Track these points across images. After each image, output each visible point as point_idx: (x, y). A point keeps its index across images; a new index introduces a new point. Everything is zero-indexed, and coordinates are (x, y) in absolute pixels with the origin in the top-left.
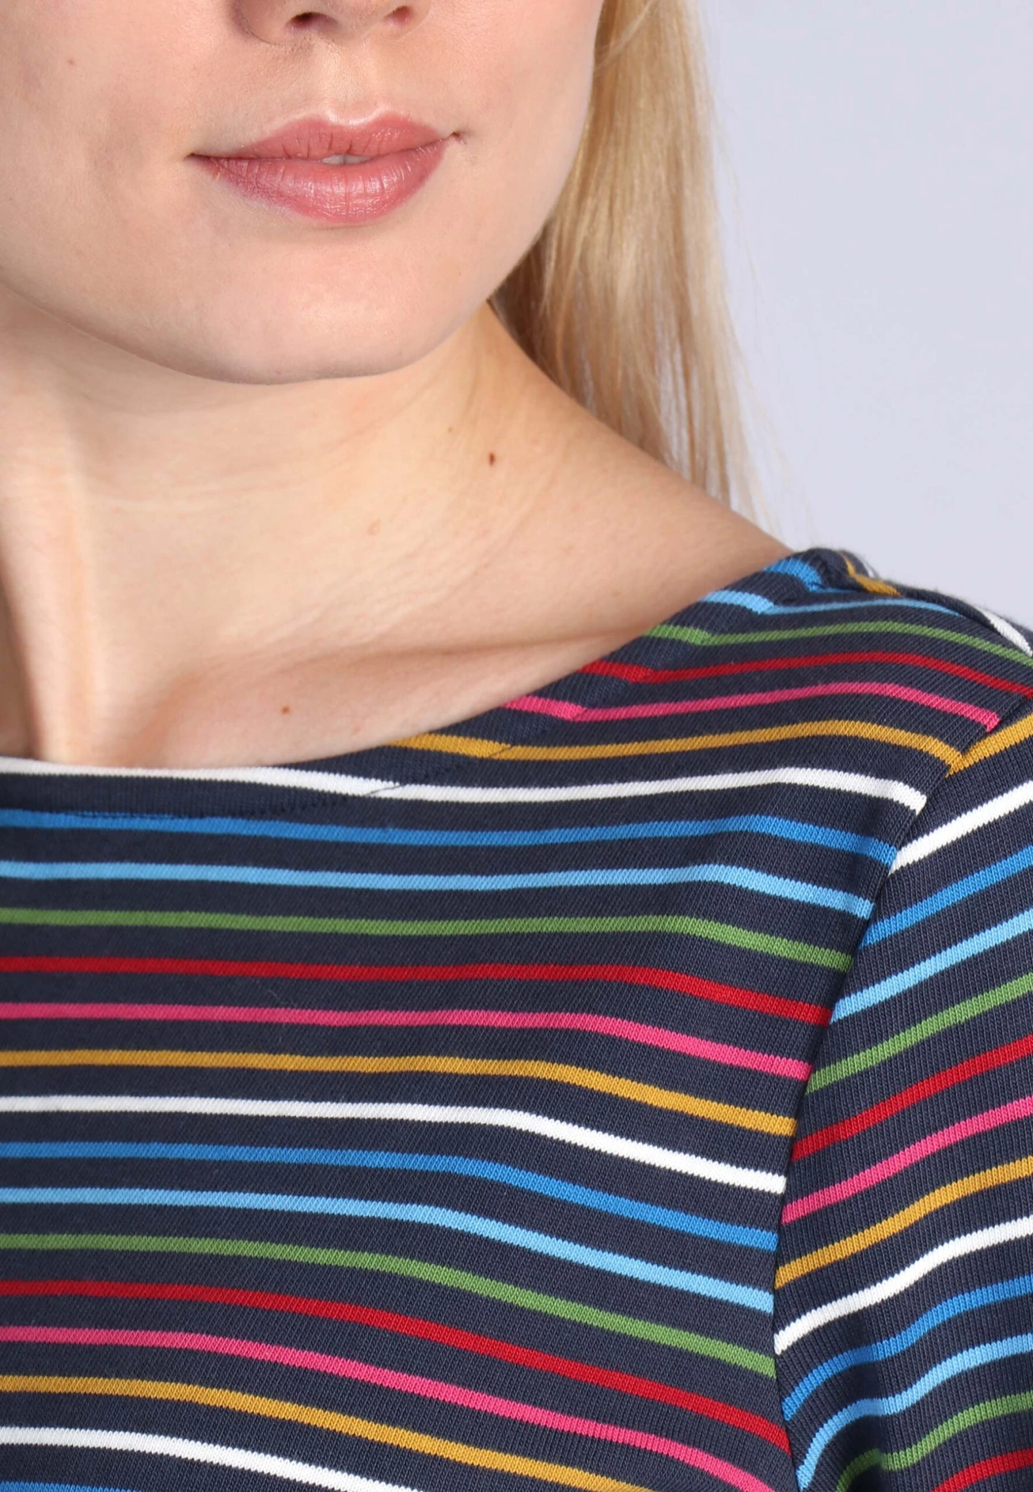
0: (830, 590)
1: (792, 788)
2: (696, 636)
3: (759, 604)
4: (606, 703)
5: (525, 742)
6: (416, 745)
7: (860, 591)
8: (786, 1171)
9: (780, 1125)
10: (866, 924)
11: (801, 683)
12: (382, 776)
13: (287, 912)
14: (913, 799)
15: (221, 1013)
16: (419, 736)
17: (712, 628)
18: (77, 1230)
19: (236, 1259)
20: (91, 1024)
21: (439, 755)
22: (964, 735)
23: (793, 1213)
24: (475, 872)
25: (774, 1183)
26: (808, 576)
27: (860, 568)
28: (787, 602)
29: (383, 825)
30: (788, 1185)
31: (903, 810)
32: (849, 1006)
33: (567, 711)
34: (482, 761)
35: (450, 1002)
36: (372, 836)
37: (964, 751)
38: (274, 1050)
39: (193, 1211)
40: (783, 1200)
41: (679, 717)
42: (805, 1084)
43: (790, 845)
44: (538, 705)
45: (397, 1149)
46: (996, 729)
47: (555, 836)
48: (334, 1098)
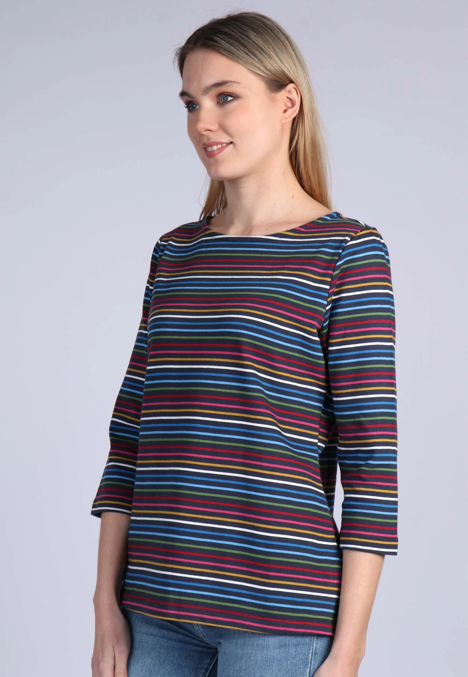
0: (338, 217)
1: (333, 239)
2: (320, 221)
3: (329, 218)
4: (308, 229)
5: (297, 233)
6: (283, 233)
7: (342, 218)
8: (330, 286)
9: (329, 280)
10: (341, 253)
11: (334, 228)
12: (278, 237)
13: (265, 254)
14: (349, 239)
15: (256, 266)
16: (283, 232)
17: (322, 221)
18: (236, 292)
19: (256, 295)
20: (238, 267)
21: (285, 235)
22: (356, 233)
23: (330, 291)
24: (290, 249)
25: (328, 287)
26: (335, 215)
27: (341, 215)
28: (332, 218)
29: (278, 243)
30: (330, 288)
31: (347, 240)
32: (339, 263)
33: (303, 230)
34: (291, 235)
35: (286, 264)
36: (276, 245)
37: (356, 234)
38: (262, 270)
39: (251, 289)
40: (329, 289)
41: (318, 231)
42: (332, 274)
43: (332, 246)
44: (299, 229)
45: (278, 281)
46: (360, 232)
47: (301, 245)
48: (270, 276)
